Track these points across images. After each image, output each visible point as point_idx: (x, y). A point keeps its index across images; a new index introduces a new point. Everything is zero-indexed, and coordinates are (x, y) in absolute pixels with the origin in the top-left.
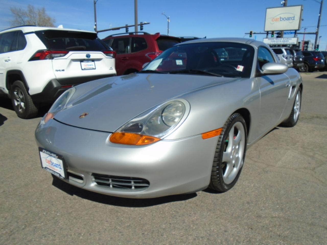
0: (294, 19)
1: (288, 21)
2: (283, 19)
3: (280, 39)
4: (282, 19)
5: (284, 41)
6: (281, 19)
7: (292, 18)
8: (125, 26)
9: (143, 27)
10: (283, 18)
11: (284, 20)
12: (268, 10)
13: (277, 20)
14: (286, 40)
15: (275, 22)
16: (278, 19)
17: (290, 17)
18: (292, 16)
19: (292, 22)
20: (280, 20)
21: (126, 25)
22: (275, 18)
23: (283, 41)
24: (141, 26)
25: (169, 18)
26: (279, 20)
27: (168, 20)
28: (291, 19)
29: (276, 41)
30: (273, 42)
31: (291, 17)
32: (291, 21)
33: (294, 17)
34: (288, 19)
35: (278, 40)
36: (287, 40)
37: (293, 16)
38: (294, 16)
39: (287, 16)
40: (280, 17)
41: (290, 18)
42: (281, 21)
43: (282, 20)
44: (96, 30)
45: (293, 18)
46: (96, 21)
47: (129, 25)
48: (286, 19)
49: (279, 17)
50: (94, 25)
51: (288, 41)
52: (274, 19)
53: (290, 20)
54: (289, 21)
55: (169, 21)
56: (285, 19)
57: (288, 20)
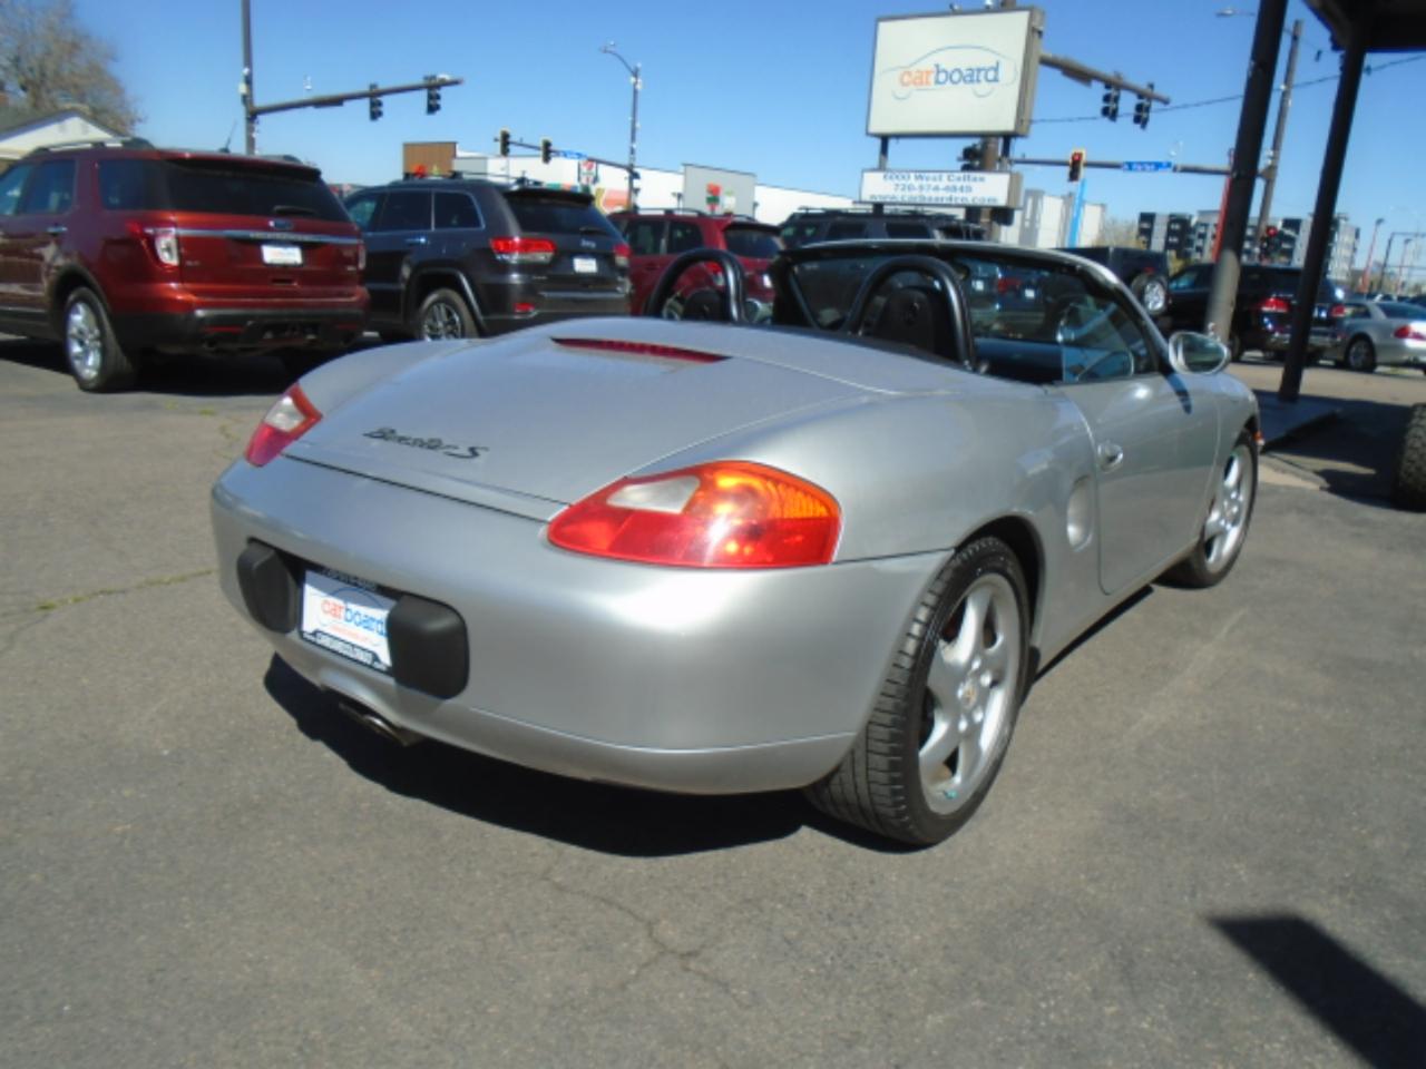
0: (996, 80)
1: (969, 86)
2: (949, 77)
3: (935, 179)
4: (944, 76)
5: (955, 189)
6: (942, 77)
7: (987, 71)
8: (365, 88)
9: (438, 97)
10: (949, 70)
11: (954, 83)
12: (885, 28)
13: (920, 81)
14: (959, 184)
15: (912, 87)
16: (928, 73)
17: (982, 66)
18: (987, 61)
19: (989, 94)
20: (937, 82)
21: (373, 86)
22: (913, 69)
23: (947, 188)
24: (433, 92)
25: (641, 73)
26: (932, 78)
27: (633, 80)
28: (982, 77)
29: (916, 184)
30: (903, 189)
31: (983, 69)
32: (983, 87)
33: (996, 69)
34: (971, 76)
35: (924, 182)
36: (965, 184)
37: (994, 65)
38: (998, 64)
39: (966, 60)
40: (937, 66)
41: (979, 70)
42: (939, 86)
43: (944, 83)
44: (251, 102)
45: (991, 75)
46: (248, 62)
47: (382, 86)
48: (963, 78)
49: (928, 65)
50: (242, 79)
51: (969, 189)
52: (909, 73)
53: (978, 81)
54: (976, 86)
55: (639, 87)
56: (956, 77)
57: (972, 81)
